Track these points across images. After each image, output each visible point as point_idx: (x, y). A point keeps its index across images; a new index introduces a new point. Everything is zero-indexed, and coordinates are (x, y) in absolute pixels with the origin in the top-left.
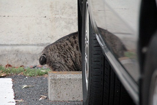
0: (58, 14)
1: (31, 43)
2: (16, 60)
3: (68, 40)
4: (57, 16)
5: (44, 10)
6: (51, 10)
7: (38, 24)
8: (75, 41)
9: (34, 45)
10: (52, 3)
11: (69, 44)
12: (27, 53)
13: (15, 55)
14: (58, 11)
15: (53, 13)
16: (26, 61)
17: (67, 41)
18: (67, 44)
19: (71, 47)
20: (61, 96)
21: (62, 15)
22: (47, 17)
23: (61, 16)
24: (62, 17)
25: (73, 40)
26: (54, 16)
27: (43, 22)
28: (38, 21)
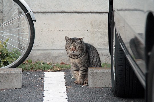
4: (95, 30)
5: (86, 26)
6: (91, 26)
7: (82, 35)
10: (92, 21)
14: (96, 27)
15: (93, 28)
20: (97, 84)
22: (88, 30)
23: (98, 30)
24: (99, 30)
26: (93, 30)
27: (85, 34)
28: (82, 33)
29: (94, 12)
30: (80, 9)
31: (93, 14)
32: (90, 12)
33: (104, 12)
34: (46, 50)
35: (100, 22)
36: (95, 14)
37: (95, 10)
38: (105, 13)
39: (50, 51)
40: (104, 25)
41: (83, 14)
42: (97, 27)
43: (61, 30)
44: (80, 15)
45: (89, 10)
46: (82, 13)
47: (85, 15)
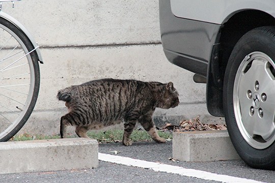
0: (75, 74)
1: (48, 108)
2: (33, 128)
3: (102, 85)
4: (74, 76)
5: (61, 70)
6: (68, 69)
7: (55, 86)
8: (109, 89)
9: (51, 110)
10: (69, 62)
11: (103, 90)
12: (44, 120)
13: (31, 123)
14: (75, 71)
15: (71, 73)
16: (43, 130)
17: (102, 87)
18: (101, 90)
19: (104, 94)
20: (200, 157)
21: (80, 75)
22: (64, 77)
23: (78, 75)
24: (80, 76)
25: (106, 86)
26: (71, 76)
27: (60, 84)
28: (55, 82)
29: (72, 46)
30: (52, 41)
32: (67, 47)
33: (87, 46)
35: (81, 63)
36: (74, 49)
38: (88, 48)
39: (5, 115)
40: (87, 67)
41: (55, 49)
42: (77, 71)
43: (23, 78)
44: (52, 51)
45: (65, 44)
46: (53, 47)
47: (58, 51)
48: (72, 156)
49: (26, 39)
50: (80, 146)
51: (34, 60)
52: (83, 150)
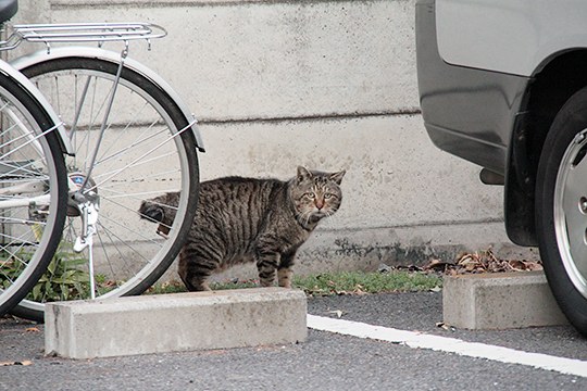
3: (220, 188)
5: (237, 163)
6: (251, 162)
8: (232, 195)
10: (252, 148)
11: (222, 197)
14: (264, 165)
17: (220, 192)
18: (219, 198)
19: (225, 204)
25: (228, 191)
29: (258, 120)
30: (220, 111)
31: (256, 126)
32: (248, 120)
33: (284, 119)
34: (127, 243)
35: (274, 150)
36: (260, 125)
37: (261, 114)
38: (287, 122)
39: (137, 248)
41: (226, 125)
42: (267, 165)
43: (168, 180)
44: (220, 128)
46: (223, 122)
47: (232, 128)
48: (260, 321)
49: (172, 108)
50: (274, 302)
51: (188, 145)
52: (280, 311)
